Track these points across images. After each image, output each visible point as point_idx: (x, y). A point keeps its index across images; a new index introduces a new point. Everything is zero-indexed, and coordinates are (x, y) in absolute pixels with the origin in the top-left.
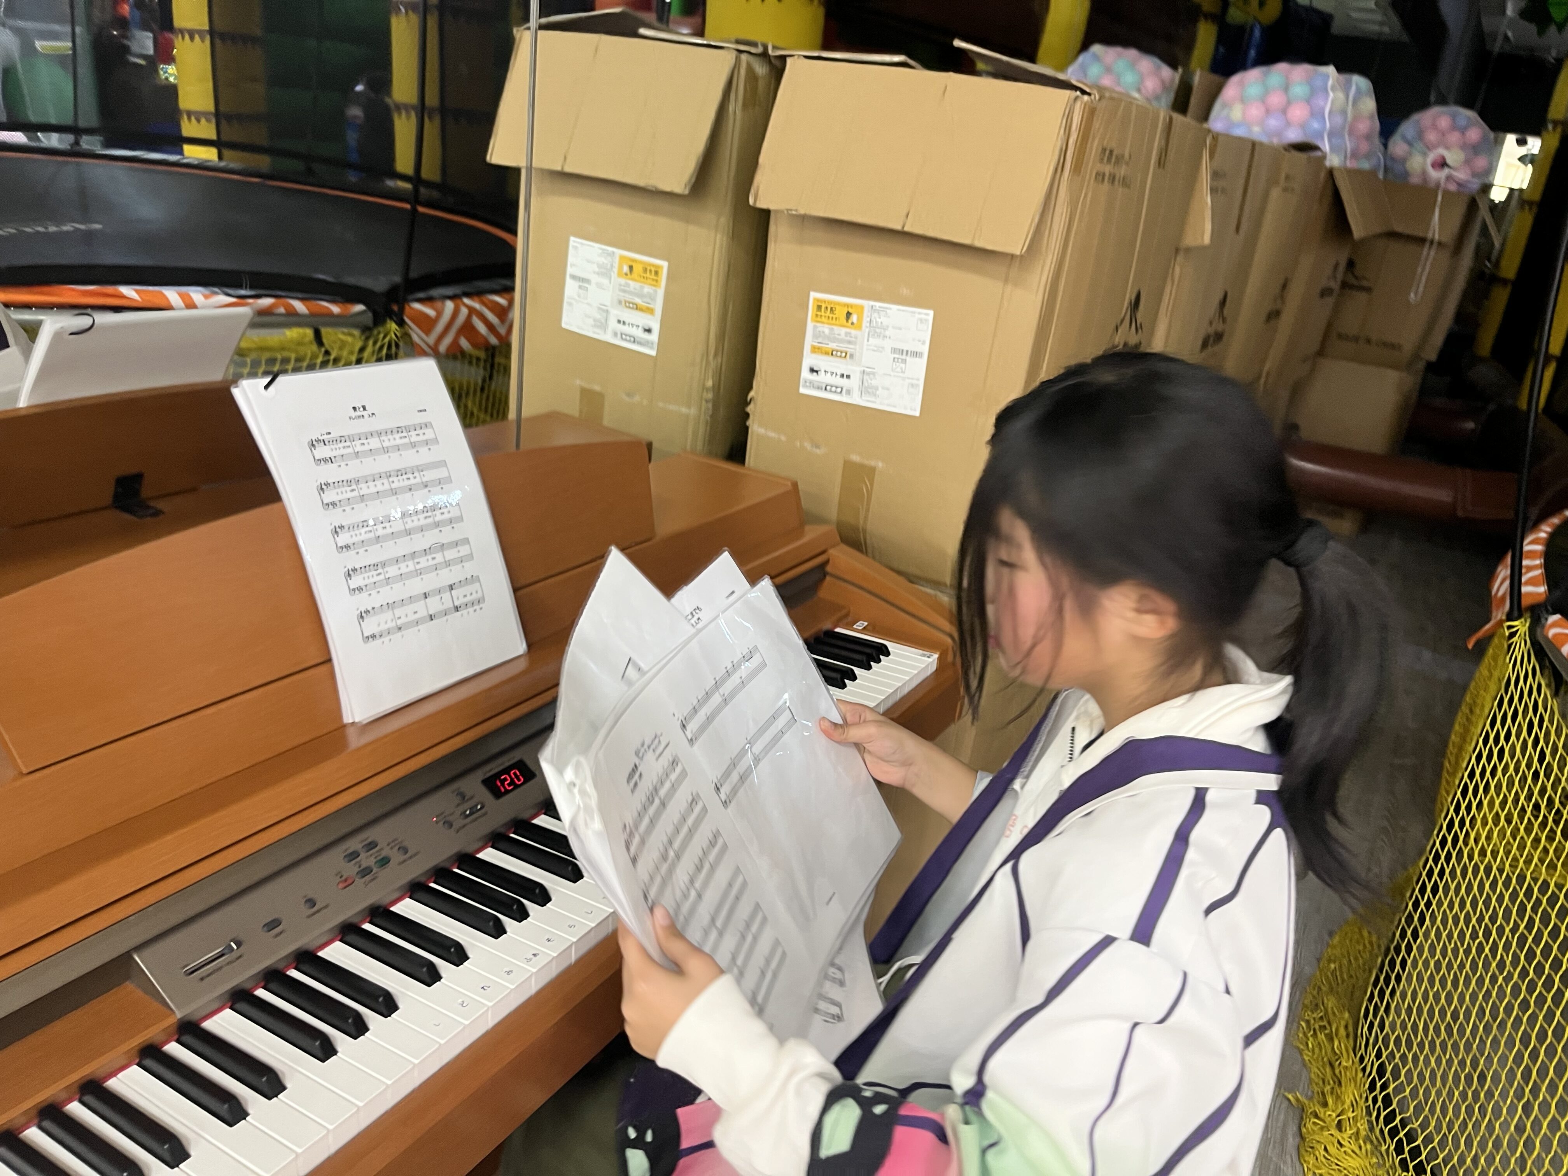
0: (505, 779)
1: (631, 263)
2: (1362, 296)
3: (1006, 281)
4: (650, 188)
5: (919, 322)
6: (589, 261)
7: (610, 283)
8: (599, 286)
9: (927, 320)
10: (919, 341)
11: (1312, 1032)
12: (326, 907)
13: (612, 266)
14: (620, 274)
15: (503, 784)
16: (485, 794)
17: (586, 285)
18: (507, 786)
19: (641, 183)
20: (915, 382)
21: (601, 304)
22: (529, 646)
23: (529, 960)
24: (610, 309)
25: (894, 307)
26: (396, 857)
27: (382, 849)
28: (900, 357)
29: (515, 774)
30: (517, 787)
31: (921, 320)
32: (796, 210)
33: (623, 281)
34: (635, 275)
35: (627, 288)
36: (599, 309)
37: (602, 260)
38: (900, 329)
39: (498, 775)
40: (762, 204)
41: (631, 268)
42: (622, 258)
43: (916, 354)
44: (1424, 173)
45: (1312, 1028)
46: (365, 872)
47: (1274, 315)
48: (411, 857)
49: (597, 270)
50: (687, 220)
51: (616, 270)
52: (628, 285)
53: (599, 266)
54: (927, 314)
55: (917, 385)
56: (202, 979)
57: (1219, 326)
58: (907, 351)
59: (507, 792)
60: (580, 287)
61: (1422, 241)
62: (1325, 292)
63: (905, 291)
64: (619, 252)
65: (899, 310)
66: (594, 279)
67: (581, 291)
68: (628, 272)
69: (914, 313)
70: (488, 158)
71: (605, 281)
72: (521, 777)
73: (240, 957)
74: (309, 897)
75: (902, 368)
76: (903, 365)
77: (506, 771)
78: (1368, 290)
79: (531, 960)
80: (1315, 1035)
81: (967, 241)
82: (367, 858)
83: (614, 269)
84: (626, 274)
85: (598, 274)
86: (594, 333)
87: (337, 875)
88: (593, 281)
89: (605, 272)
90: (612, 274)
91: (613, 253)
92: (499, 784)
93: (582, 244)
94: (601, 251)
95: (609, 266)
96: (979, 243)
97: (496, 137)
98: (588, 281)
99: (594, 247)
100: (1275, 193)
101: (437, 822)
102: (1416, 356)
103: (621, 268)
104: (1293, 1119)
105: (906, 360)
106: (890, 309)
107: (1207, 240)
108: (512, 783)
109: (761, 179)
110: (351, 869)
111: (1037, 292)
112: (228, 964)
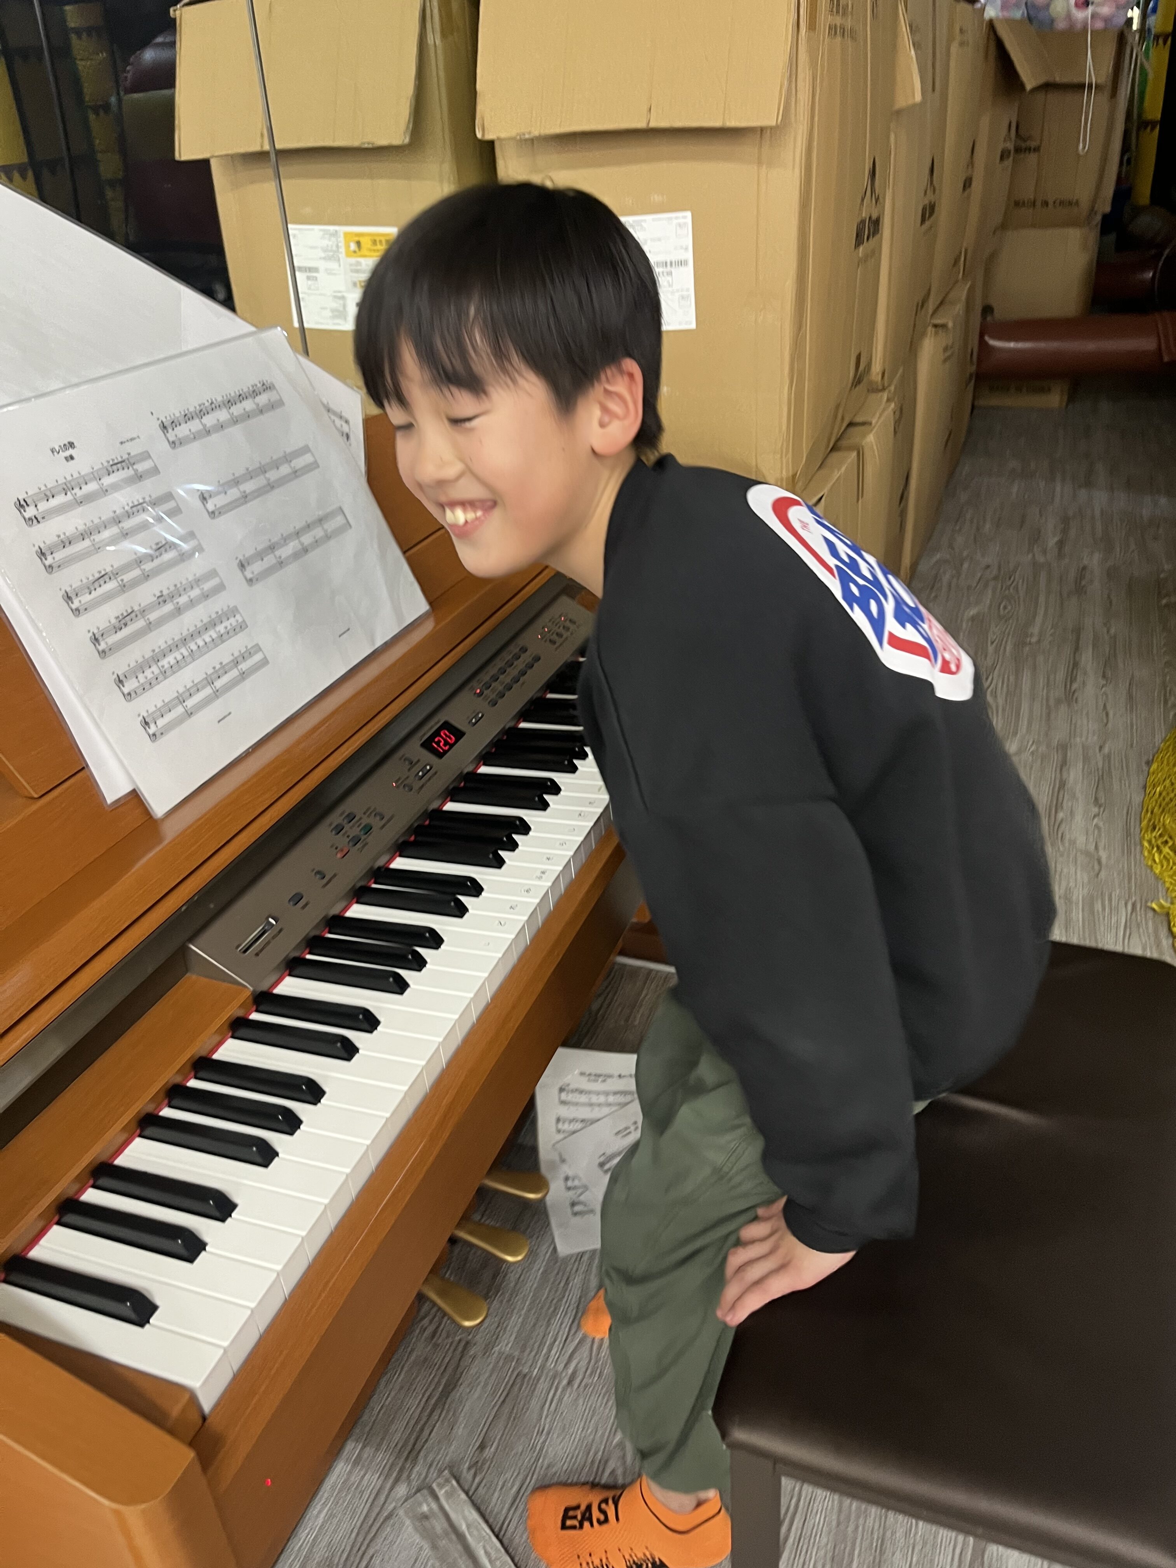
0: (439, 741)
1: (357, 239)
2: (1032, 158)
3: (760, 163)
4: (366, 146)
5: (678, 228)
6: (312, 247)
7: (340, 266)
8: (329, 272)
9: (685, 224)
10: (682, 247)
11: (1155, 849)
12: (335, 875)
13: (337, 246)
14: (348, 255)
15: (439, 745)
16: (427, 757)
17: (314, 274)
18: (444, 747)
19: (356, 143)
20: (685, 293)
21: (335, 292)
22: (431, 603)
23: (540, 878)
24: (345, 294)
25: (649, 218)
26: (376, 822)
27: (361, 819)
28: (665, 270)
29: (445, 734)
30: (452, 746)
31: (680, 225)
32: (530, 133)
33: (353, 260)
34: (364, 251)
35: (359, 268)
36: (335, 297)
37: (325, 242)
38: (659, 240)
39: (431, 738)
40: (489, 136)
41: (358, 243)
42: (346, 234)
43: (681, 263)
44: (1069, 16)
45: (1155, 845)
46: (356, 841)
47: (967, 184)
48: (389, 821)
49: (323, 255)
50: (408, 177)
51: (343, 250)
52: (359, 264)
53: (325, 250)
54: (685, 217)
55: (688, 296)
56: (257, 954)
57: (930, 197)
58: (671, 263)
59: (445, 752)
60: (308, 278)
61: (1081, 87)
62: (1004, 155)
63: (657, 198)
64: (343, 229)
65: (654, 220)
66: (322, 265)
67: (310, 282)
68: (357, 250)
69: (670, 219)
70: (177, 157)
71: (333, 265)
72: (452, 736)
73: (281, 931)
74: (317, 869)
75: (668, 282)
76: (669, 278)
77: (437, 733)
78: (1037, 149)
79: (542, 877)
80: (1160, 851)
81: (717, 124)
82: (351, 828)
83: (340, 250)
84: (355, 252)
85: (324, 258)
86: (334, 324)
87: (332, 846)
88: (322, 269)
89: (332, 255)
90: (340, 256)
91: (336, 231)
92: (435, 746)
93: (299, 229)
94: (321, 233)
95: (334, 248)
96: (732, 123)
97: (180, 130)
98: (316, 270)
99: (313, 230)
100: (954, 48)
101: (397, 787)
102: (1092, 211)
103: (347, 246)
104: (1162, 923)
105: (671, 272)
106: (645, 221)
107: (918, 98)
108: (446, 743)
109: (483, 107)
110: (342, 841)
111: (794, 168)
112: (274, 938)
